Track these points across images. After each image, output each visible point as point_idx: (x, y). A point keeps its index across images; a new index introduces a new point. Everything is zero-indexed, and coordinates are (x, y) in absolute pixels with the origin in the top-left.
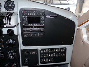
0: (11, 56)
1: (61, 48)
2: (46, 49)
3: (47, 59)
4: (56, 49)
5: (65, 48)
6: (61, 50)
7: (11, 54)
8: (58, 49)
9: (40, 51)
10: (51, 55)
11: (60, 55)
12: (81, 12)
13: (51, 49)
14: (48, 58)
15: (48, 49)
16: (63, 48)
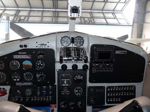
0: (77, 93)
1: (129, 86)
2: (113, 87)
3: (114, 98)
4: (124, 87)
5: (134, 86)
6: (129, 88)
7: (77, 91)
8: (126, 86)
9: (107, 89)
10: (118, 94)
11: (129, 94)
12: (141, 38)
13: (119, 87)
14: (116, 97)
15: (116, 87)
16: (132, 86)
